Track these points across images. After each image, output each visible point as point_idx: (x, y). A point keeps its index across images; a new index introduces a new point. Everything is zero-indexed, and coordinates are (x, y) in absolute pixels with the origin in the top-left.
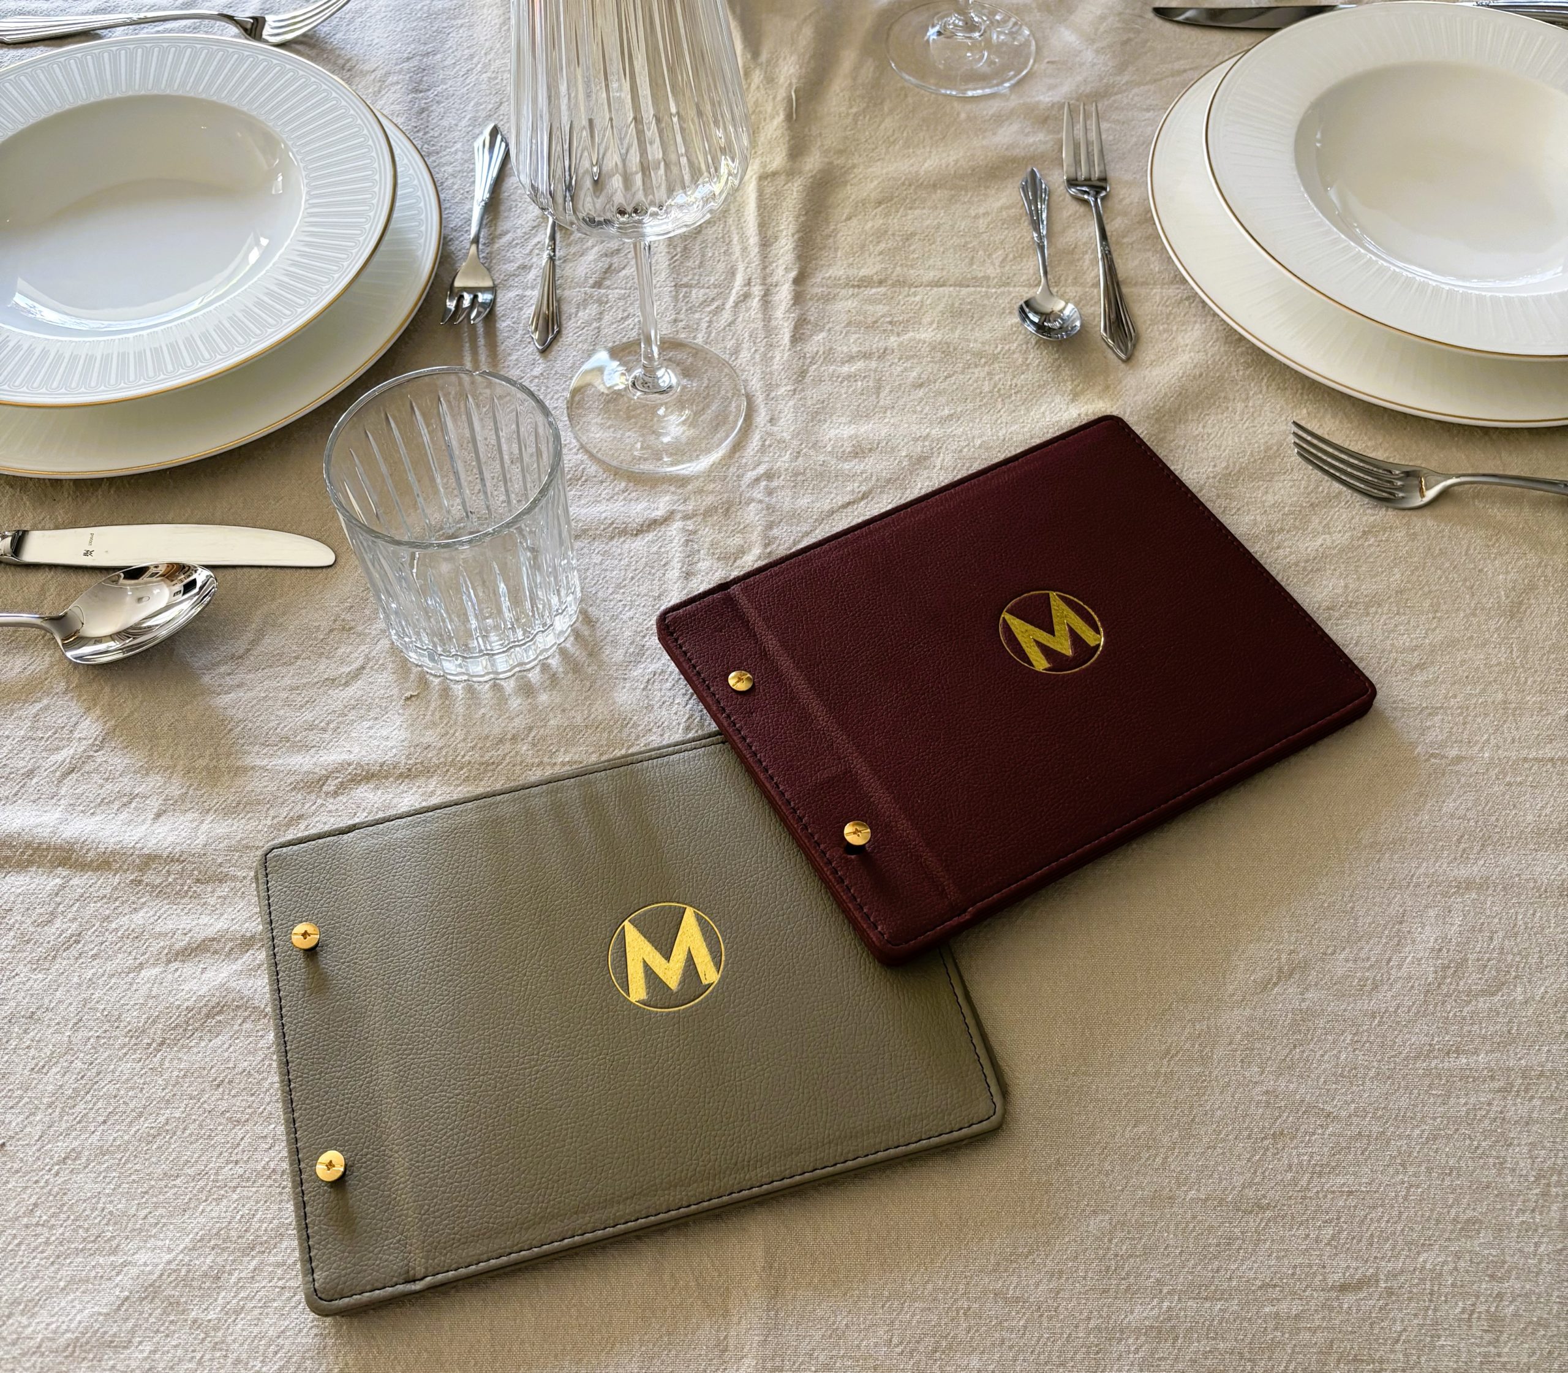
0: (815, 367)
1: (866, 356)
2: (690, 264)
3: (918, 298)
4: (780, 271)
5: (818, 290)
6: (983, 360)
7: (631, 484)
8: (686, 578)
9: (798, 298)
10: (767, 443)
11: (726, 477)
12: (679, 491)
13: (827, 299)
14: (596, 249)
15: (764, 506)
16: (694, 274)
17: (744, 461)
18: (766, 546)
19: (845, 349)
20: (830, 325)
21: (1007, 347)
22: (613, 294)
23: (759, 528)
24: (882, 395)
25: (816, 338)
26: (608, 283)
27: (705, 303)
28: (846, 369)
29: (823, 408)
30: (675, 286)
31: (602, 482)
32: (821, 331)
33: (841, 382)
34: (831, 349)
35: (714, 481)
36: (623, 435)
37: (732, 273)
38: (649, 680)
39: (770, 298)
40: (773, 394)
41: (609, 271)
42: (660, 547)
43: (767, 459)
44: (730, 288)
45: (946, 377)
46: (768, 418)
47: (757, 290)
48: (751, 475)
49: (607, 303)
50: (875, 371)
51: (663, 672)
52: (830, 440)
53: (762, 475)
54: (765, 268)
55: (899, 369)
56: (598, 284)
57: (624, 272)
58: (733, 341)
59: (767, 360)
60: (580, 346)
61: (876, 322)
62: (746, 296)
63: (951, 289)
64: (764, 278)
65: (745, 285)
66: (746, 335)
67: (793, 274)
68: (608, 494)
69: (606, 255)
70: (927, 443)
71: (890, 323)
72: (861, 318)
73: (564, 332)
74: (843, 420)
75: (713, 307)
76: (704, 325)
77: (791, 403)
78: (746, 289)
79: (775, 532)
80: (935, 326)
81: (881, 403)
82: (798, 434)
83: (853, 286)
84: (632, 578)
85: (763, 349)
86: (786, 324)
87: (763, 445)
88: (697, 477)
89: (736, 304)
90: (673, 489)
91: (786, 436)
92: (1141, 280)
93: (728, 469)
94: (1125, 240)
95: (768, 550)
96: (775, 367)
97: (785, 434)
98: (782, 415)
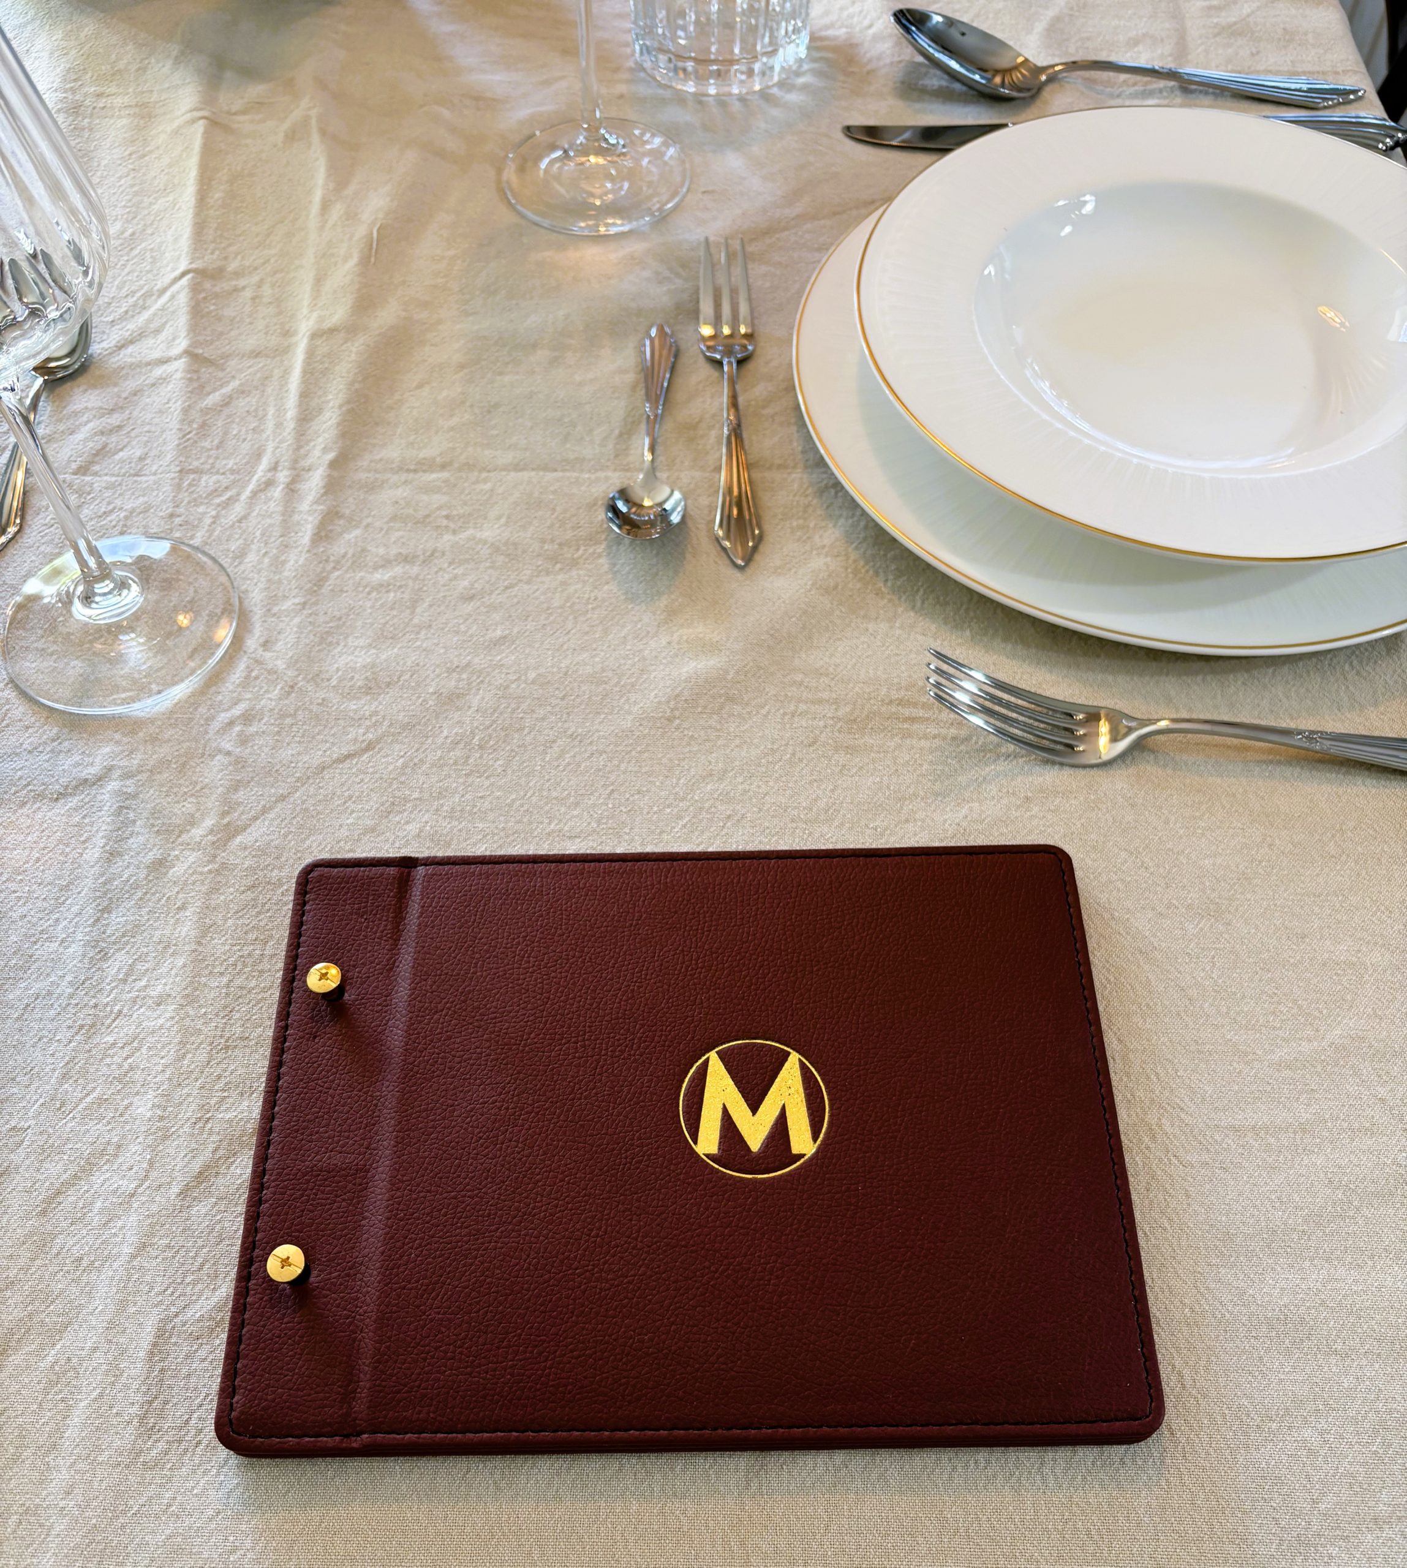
0: (337, 573)
1: (407, 559)
2: (207, 444)
3: (488, 486)
4: (317, 453)
5: (363, 476)
6: (558, 566)
7: (66, 730)
8: (109, 861)
9: (332, 487)
10: (253, 674)
11: (191, 719)
12: (125, 740)
13: (372, 487)
14: (91, 425)
15: (232, 759)
16: (209, 457)
17: (220, 697)
18: (224, 814)
19: (382, 551)
20: (370, 520)
21: (591, 550)
22: (99, 483)
23: (221, 789)
24: (418, 610)
25: (347, 536)
26: (96, 468)
27: (215, 492)
28: (378, 576)
29: (338, 627)
30: (181, 471)
31: (28, 728)
32: (356, 527)
33: (369, 593)
34: (363, 550)
35: (174, 726)
36: (67, 664)
37: (258, 455)
38: (28, 1005)
39: (298, 486)
40: (275, 609)
41: (101, 453)
42: (84, 817)
43: (249, 696)
44: (251, 474)
45: (507, 588)
46: (261, 640)
47: (283, 476)
48: (224, 717)
49: (89, 494)
50: (416, 578)
51: (50, 993)
52: (338, 670)
53: (238, 717)
54: (299, 448)
55: (447, 576)
56: (83, 470)
57: (121, 454)
58: (241, 541)
59: (278, 564)
60: (42, 548)
61: (428, 516)
62: (269, 484)
63: (533, 473)
64: (296, 461)
65: (269, 470)
66: (258, 534)
67: (331, 456)
68: (30, 744)
69: (102, 433)
70: (464, 676)
71: (447, 517)
72: (411, 511)
73: (27, 530)
74: (362, 642)
75: (223, 498)
76: (208, 521)
77: (297, 620)
78: (269, 475)
79: (241, 795)
80: (503, 520)
81: (416, 621)
82: (296, 662)
83: (408, 471)
84: (38, 860)
85: (275, 551)
86: (310, 519)
87: (247, 677)
88: (152, 721)
89: (255, 494)
90: (117, 736)
91: (281, 665)
92: (778, 461)
93: (196, 709)
94: (765, 412)
95: (225, 821)
96: (286, 574)
97: (279, 662)
98: (282, 636)
